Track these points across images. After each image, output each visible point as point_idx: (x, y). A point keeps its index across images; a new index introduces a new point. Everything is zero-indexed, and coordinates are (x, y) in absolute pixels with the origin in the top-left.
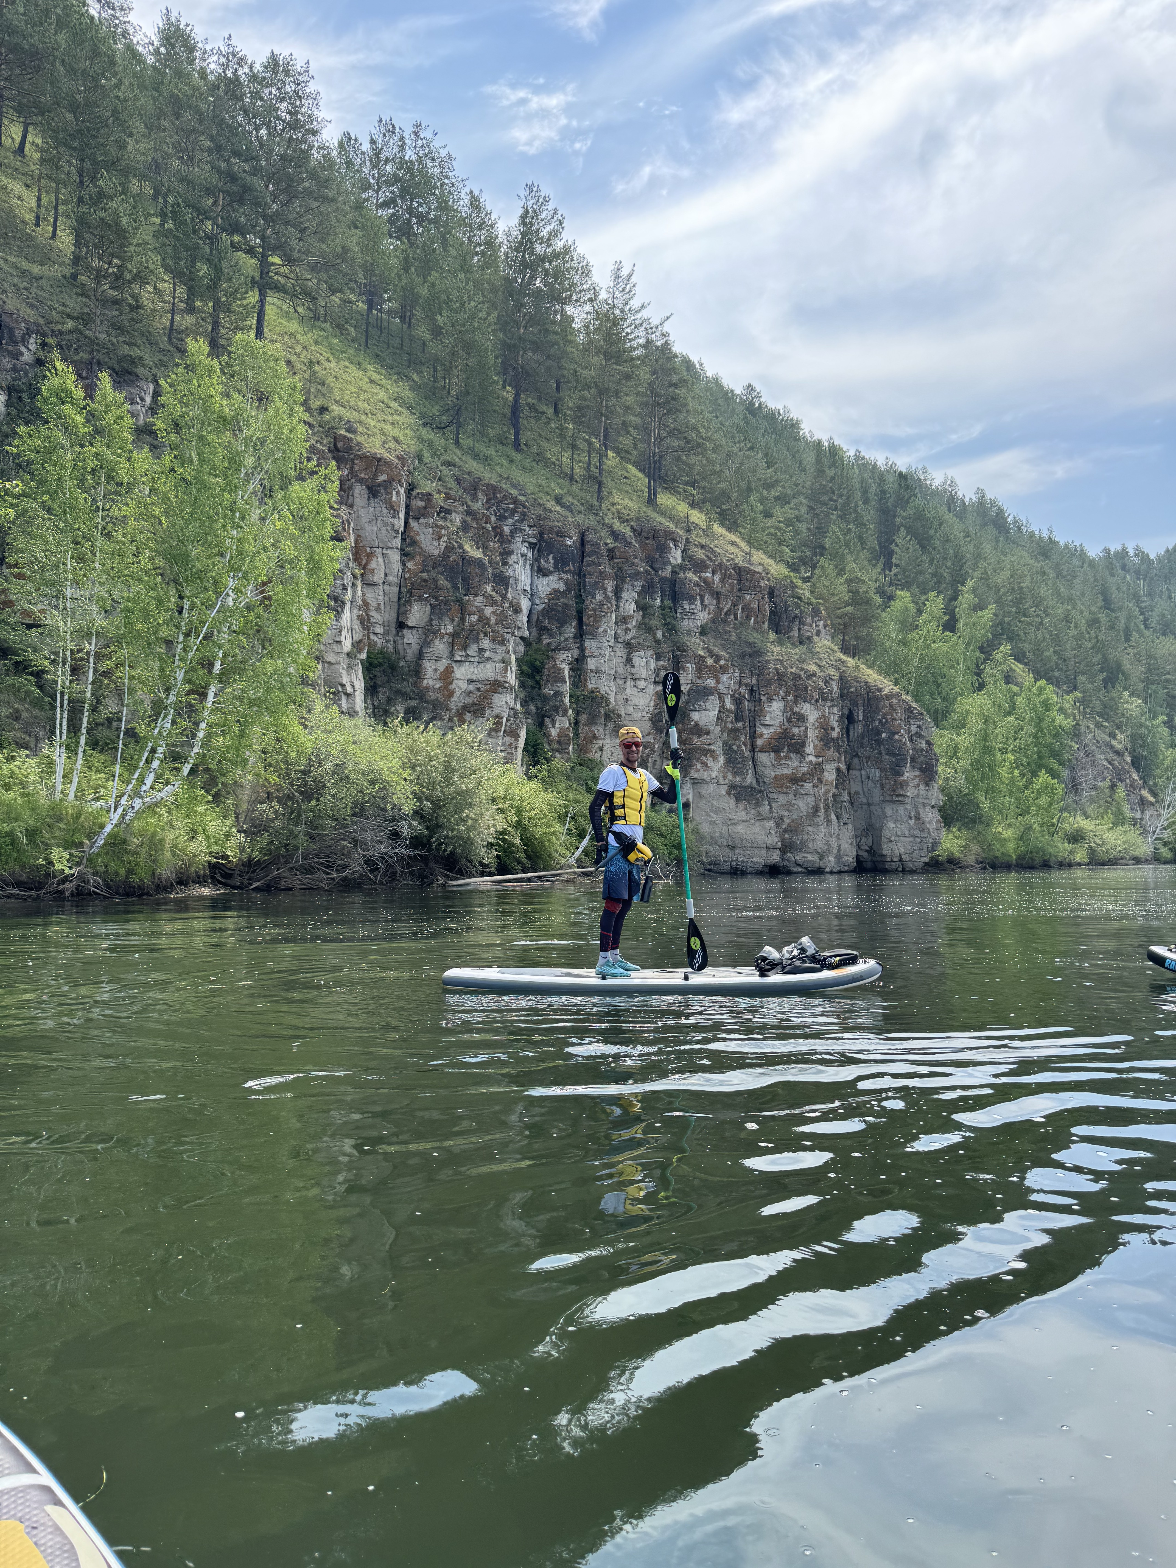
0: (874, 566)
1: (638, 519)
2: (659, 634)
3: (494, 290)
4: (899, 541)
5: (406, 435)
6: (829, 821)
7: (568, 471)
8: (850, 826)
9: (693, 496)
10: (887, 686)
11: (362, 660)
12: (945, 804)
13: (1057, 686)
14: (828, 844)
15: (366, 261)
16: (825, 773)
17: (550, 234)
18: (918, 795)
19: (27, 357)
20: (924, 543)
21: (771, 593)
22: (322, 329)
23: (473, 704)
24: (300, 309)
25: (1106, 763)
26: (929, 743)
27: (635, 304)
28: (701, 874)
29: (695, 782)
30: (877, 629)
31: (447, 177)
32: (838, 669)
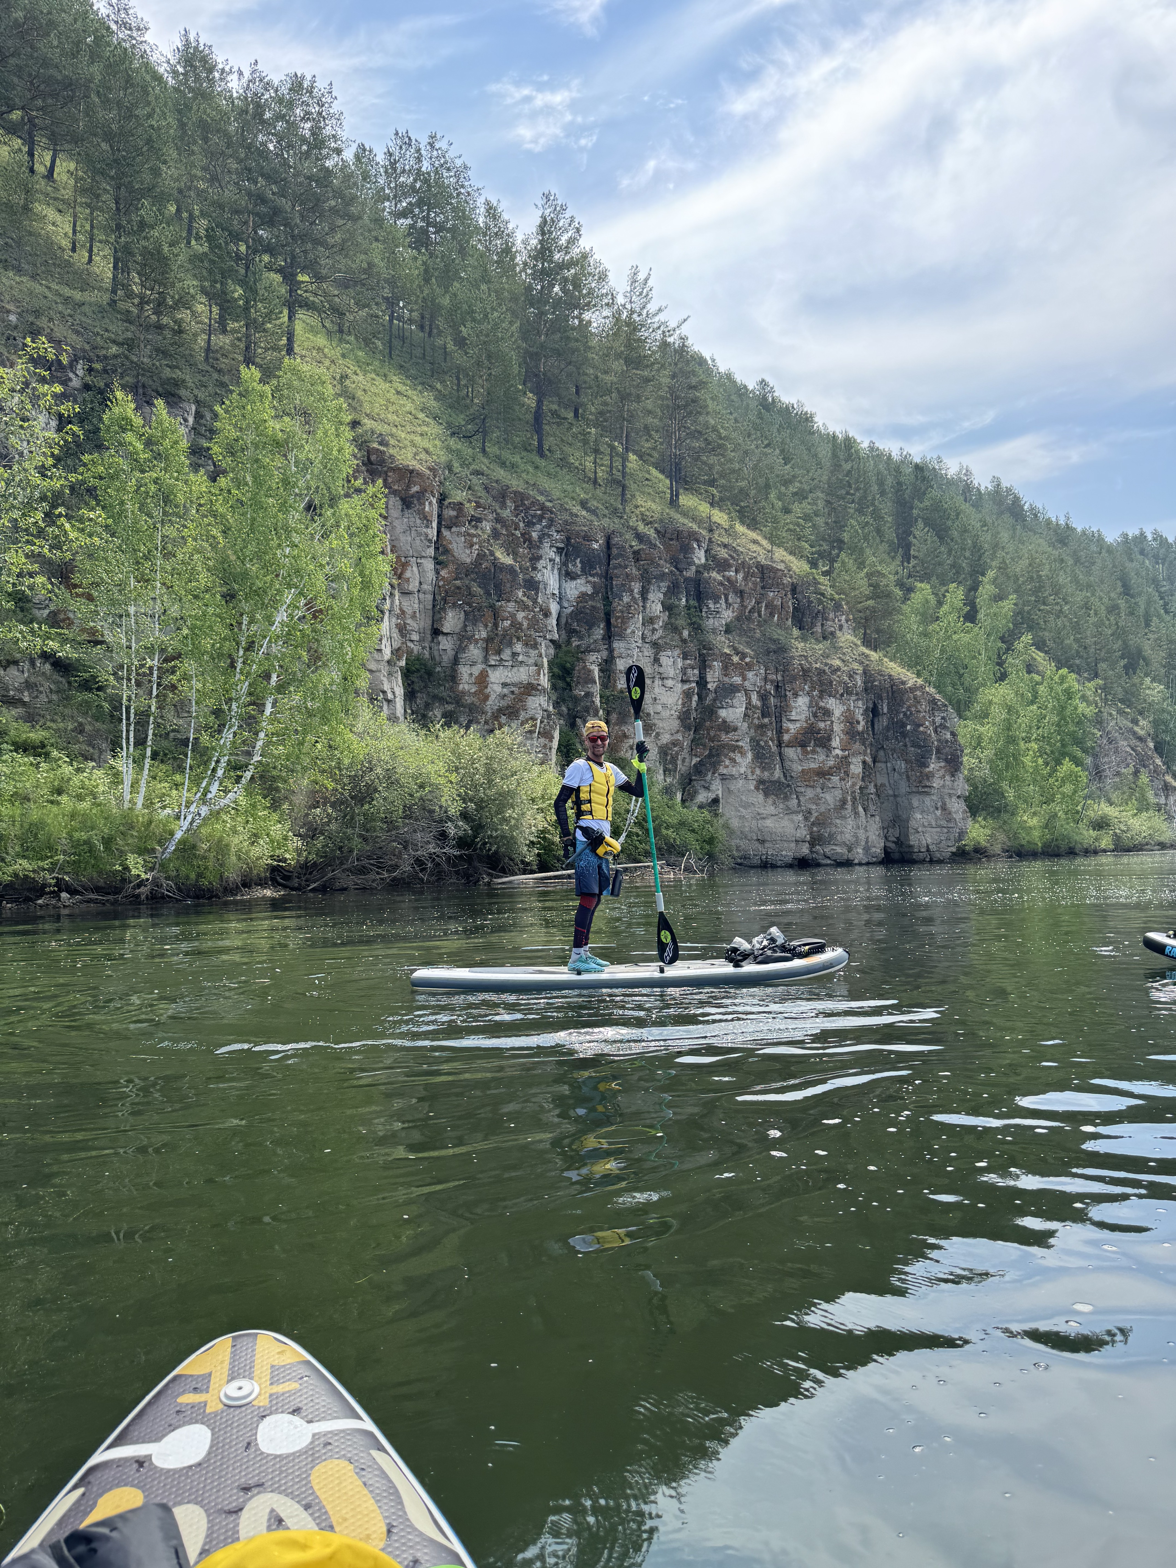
0: (893, 558)
1: (661, 521)
2: (685, 633)
3: (514, 299)
4: (917, 533)
5: (435, 446)
6: (856, 814)
7: (592, 476)
8: (877, 818)
9: (713, 495)
10: (910, 678)
11: (401, 668)
12: (970, 794)
13: (1078, 674)
14: (856, 836)
15: (389, 274)
16: (852, 767)
17: (569, 243)
18: (944, 786)
19: (75, 383)
20: (942, 533)
21: (794, 589)
22: (348, 342)
23: (508, 707)
24: (327, 324)
25: (1128, 749)
26: (953, 734)
27: (652, 307)
28: (734, 869)
29: (724, 778)
30: (898, 621)
31: (463, 186)
32: (861, 663)
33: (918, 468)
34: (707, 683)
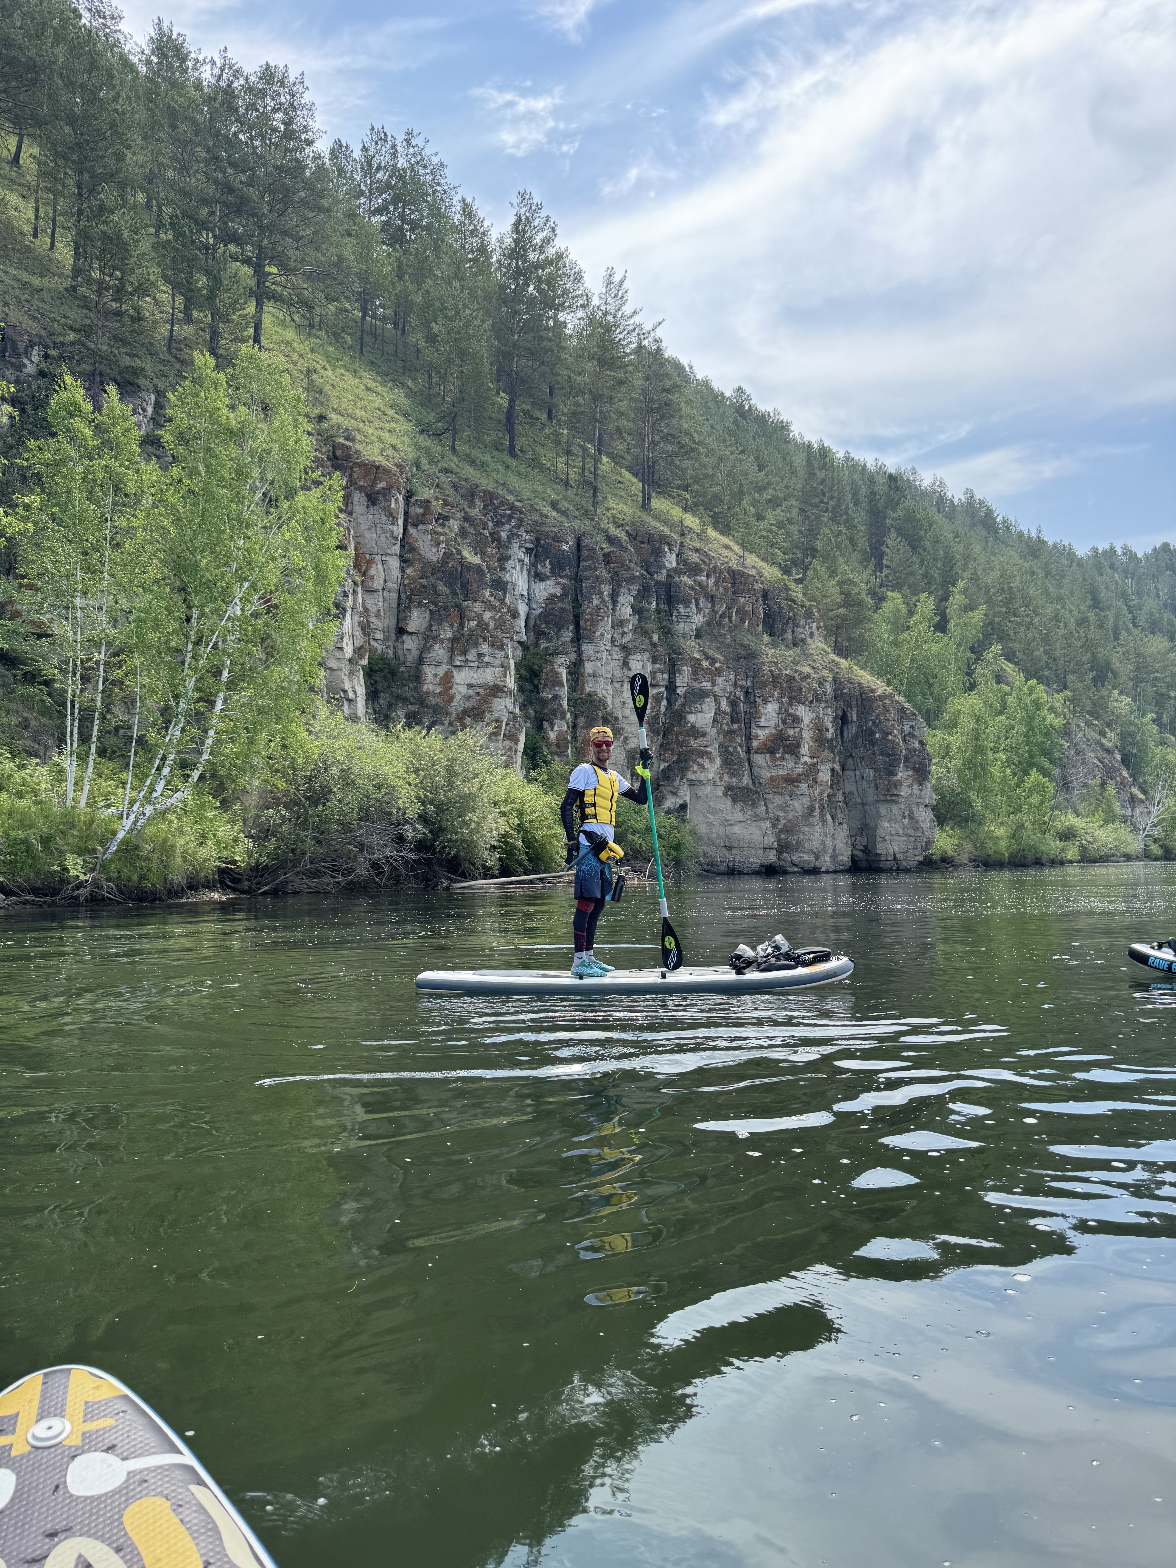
0: (866, 567)
1: (633, 523)
2: (655, 637)
3: (488, 297)
4: (889, 542)
5: (403, 443)
6: (824, 821)
7: (564, 477)
8: (845, 826)
9: (686, 500)
10: (880, 687)
11: (363, 667)
12: (938, 803)
13: (1048, 685)
14: (823, 844)
15: (361, 269)
16: (820, 774)
17: (543, 241)
18: (911, 795)
19: (30, 369)
20: (914, 543)
21: (765, 595)
22: (318, 337)
23: (473, 709)
24: (296, 317)
25: (1096, 761)
26: (922, 743)
27: (627, 309)
28: (699, 875)
29: (692, 784)
30: (869, 630)
31: (439, 184)
32: (832, 670)
33: (892, 478)
34: (676, 687)
